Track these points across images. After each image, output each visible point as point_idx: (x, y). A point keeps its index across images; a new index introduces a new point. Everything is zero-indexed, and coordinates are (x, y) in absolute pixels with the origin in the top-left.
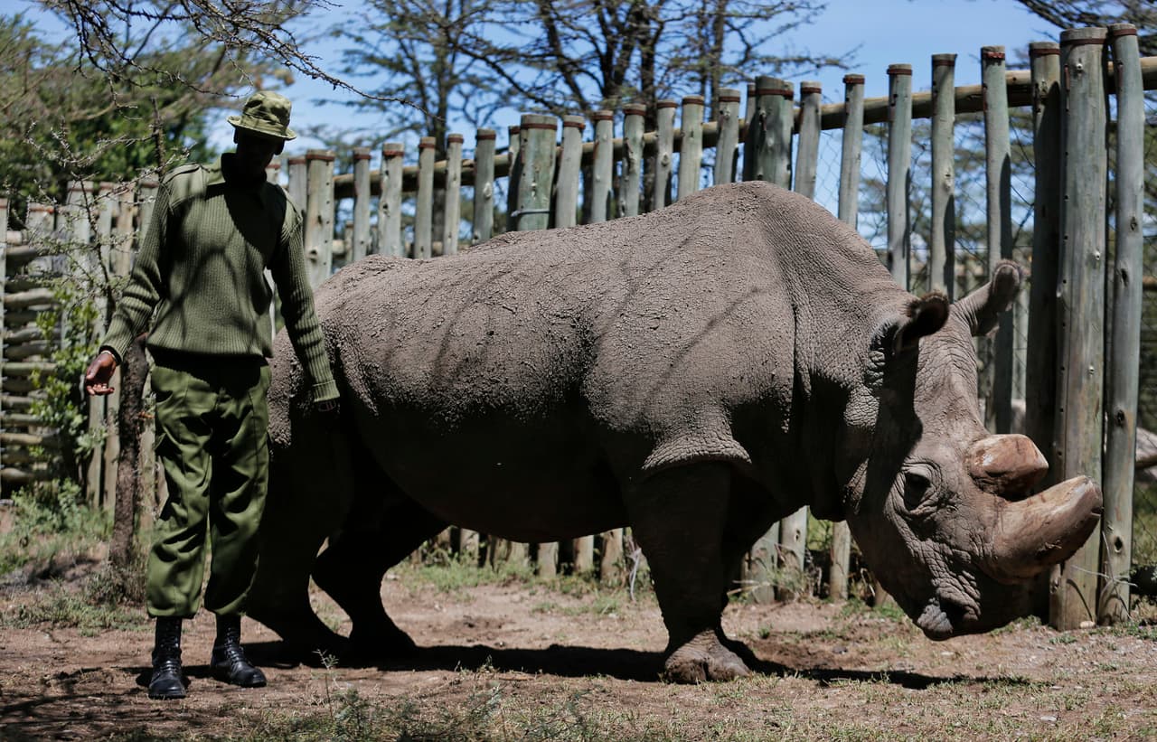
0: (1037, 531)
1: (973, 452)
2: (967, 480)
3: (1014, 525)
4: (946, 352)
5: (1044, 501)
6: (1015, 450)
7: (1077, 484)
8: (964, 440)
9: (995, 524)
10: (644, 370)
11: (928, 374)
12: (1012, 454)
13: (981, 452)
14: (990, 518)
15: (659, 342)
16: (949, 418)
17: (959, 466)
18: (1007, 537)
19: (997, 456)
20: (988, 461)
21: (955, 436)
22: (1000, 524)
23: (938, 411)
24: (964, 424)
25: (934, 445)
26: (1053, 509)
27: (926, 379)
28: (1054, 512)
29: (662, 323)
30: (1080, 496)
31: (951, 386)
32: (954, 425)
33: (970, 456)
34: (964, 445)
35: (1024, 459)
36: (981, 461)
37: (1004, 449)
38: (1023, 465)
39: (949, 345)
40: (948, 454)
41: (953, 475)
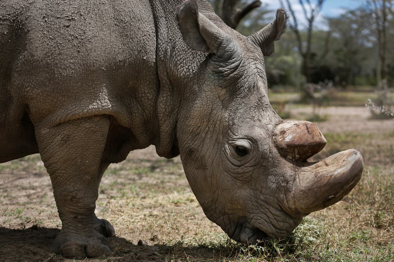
0: (324, 185)
1: (277, 131)
2: (275, 150)
3: (308, 180)
4: (254, 66)
5: (327, 165)
6: (306, 131)
7: (350, 155)
8: (270, 124)
9: (295, 180)
10: (60, 54)
11: (246, 80)
12: (305, 134)
13: (283, 132)
14: (291, 176)
15: (71, 35)
16: (258, 109)
17: (269, 141)
18: (304, 189)
19: (294, 135)
20: (288, 138)
21: (264, 121)
22: (297, 180)
23: (252, 105)
24: (268, 113)
25: (253, 127)
26: (335, 171)
27: (244, 83)
28: (336, 173)
29: (72, 23)
30: (353, 162)
31: (258, 89)
32: (263, 114)
33: (276, 135)
34: (270, 127)
35: (313, 138)
36: (284, 139)
37: (298, 130)
38: (313, 141)
39: (255, 62)
40: (262, 133)
41: (266, 147)
